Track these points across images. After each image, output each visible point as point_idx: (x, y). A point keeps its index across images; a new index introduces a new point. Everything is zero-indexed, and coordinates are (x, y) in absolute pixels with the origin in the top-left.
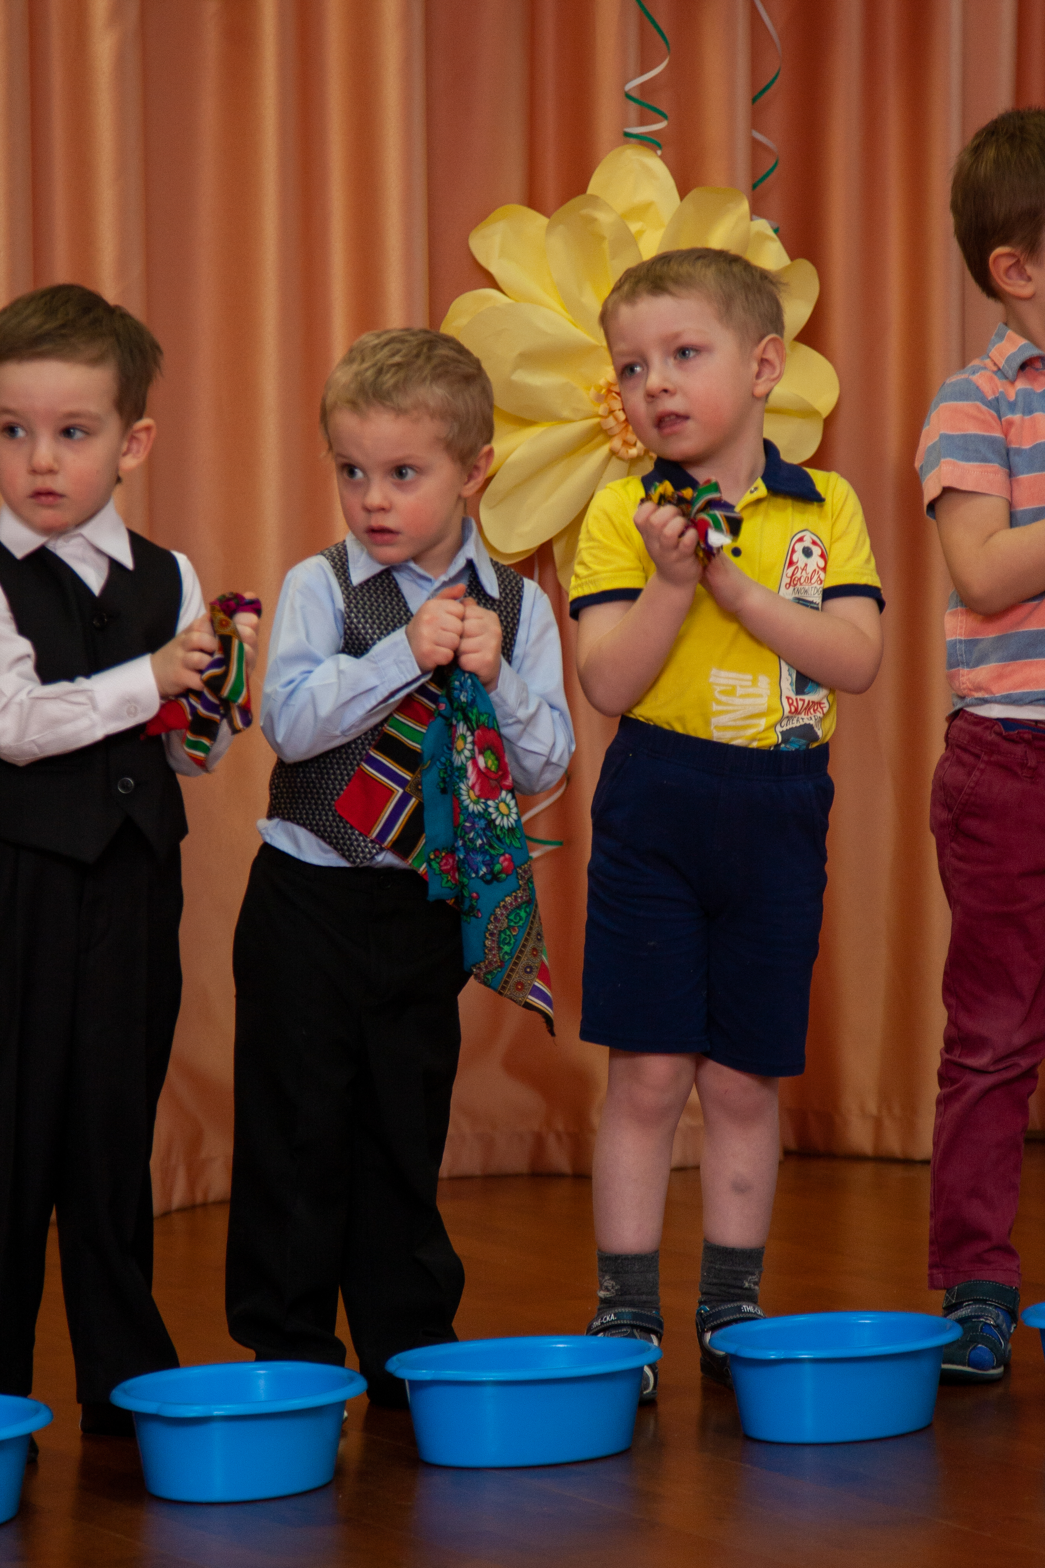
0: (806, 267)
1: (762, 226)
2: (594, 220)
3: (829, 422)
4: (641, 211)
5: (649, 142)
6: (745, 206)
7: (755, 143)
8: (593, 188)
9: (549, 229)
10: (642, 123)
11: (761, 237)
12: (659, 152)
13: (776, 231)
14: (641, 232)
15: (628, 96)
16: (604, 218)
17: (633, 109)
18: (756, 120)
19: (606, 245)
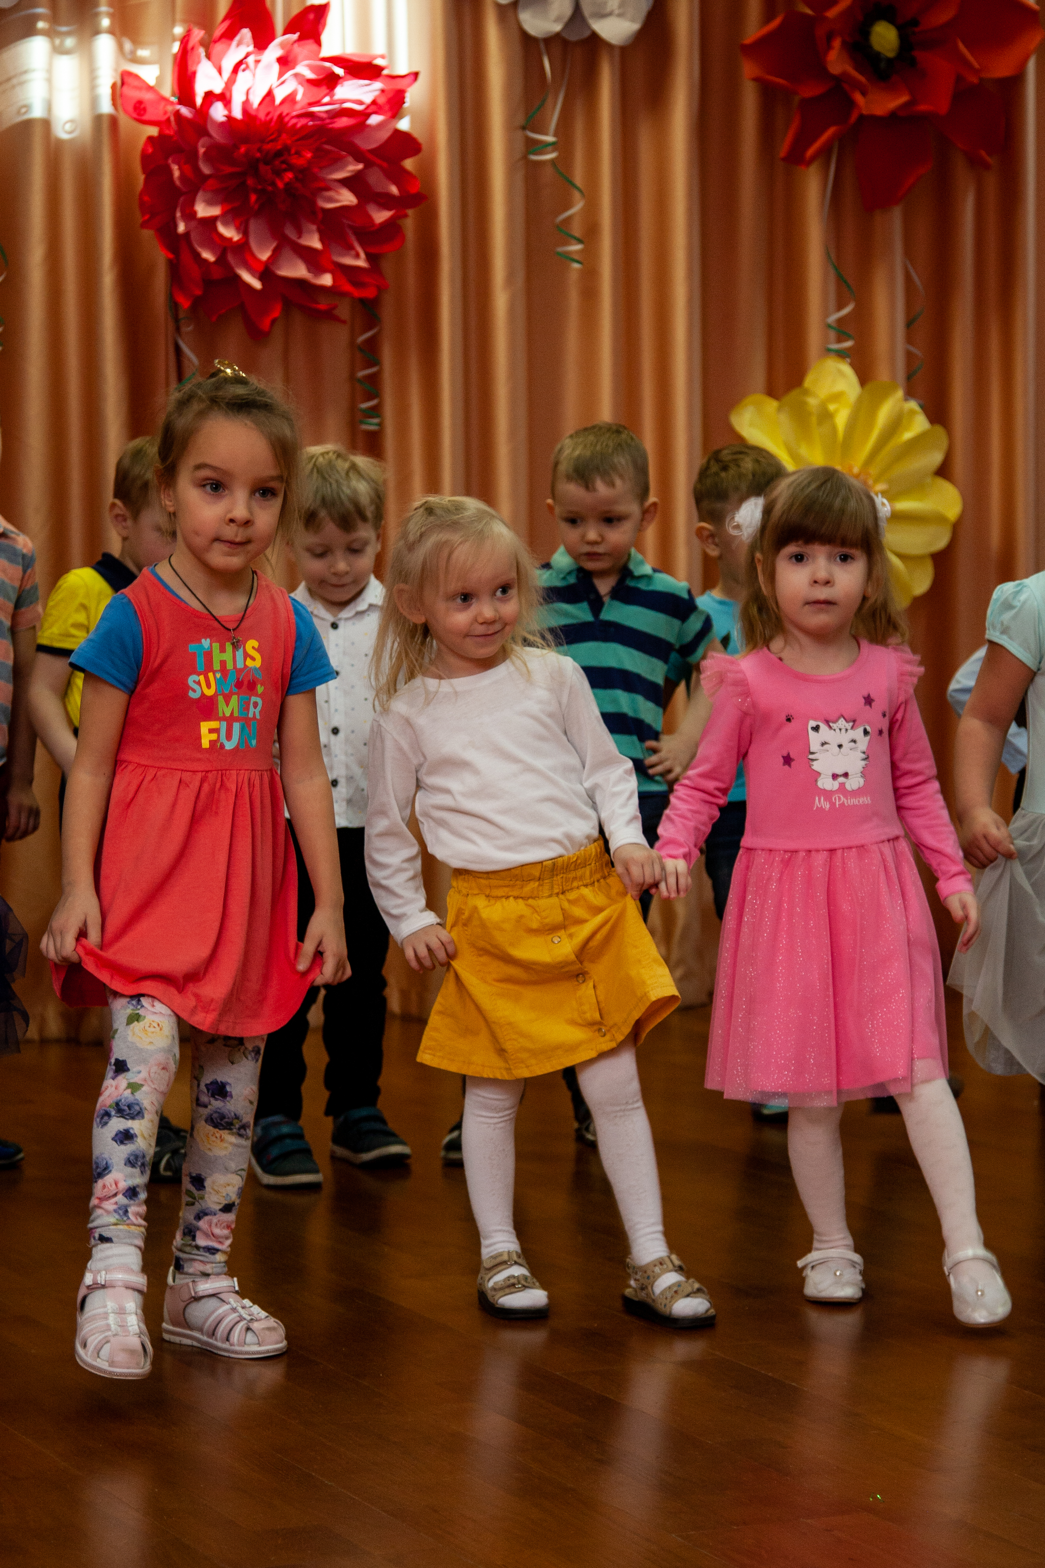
0: (939, 430)
1: (913, 405)
2: (805, 403)
3: (956, 527)
4: (837, 397)
5: (841, 355)
6: (900, 393)
7: (909, 355)
8: (808, 382)
9: (779, 410)
10: (839, 340)
11: (912, 413)
12: (848, 360)
13: (922, 407)
14: (837, 411)
15: (829, 326)
16: (812, 402)
17: (832, 335)
18: (909, 339)
19: (814, 419)
